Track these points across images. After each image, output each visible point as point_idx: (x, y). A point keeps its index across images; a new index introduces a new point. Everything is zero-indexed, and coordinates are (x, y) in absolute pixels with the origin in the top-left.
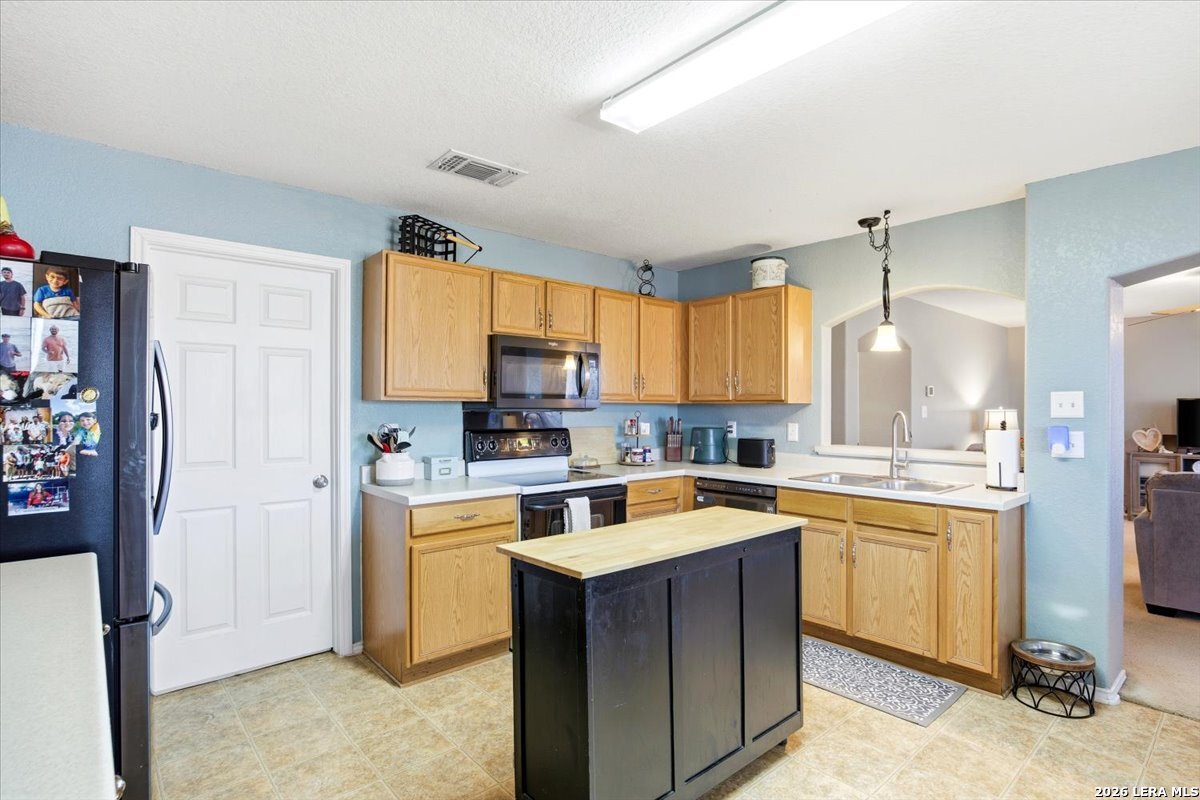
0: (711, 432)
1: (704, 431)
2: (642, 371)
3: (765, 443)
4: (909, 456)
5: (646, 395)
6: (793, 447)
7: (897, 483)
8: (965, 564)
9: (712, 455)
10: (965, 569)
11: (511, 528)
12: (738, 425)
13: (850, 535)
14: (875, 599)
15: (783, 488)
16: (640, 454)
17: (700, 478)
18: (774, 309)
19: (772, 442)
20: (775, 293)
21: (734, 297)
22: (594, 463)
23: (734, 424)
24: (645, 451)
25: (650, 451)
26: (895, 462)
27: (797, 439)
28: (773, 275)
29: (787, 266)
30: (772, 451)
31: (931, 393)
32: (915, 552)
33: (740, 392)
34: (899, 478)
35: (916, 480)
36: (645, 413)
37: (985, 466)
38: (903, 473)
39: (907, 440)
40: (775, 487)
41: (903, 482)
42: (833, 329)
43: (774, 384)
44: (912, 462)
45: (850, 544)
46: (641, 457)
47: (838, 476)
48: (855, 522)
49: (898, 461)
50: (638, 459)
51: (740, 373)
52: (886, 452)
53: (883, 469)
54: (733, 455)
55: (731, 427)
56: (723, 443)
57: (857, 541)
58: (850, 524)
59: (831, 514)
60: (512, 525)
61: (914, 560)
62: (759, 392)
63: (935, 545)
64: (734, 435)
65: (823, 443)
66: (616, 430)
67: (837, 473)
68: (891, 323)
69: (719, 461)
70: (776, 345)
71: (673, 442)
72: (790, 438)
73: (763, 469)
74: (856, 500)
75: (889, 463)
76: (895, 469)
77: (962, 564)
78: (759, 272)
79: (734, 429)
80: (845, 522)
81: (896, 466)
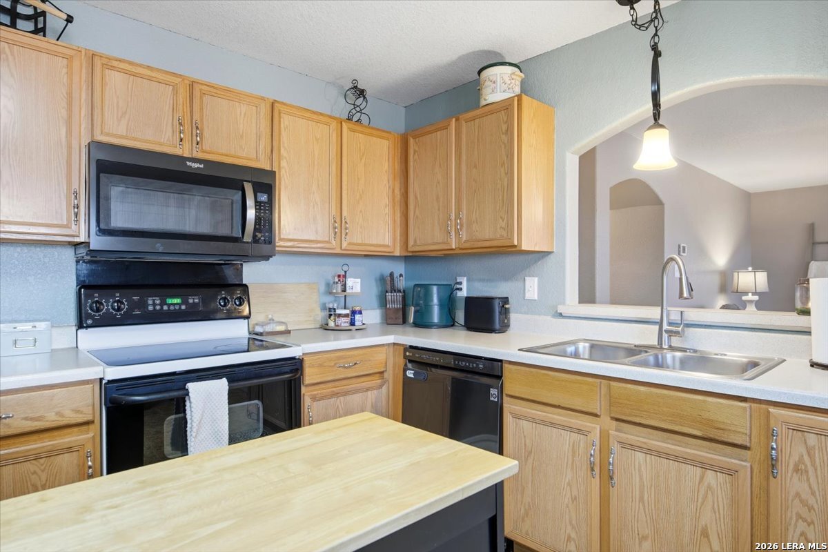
0: (435, 289)
1: (426, 288)
2: (345, 213)
3: (497, 303)
4: (686, 316)
5: (350, 244)
6: (532, 307)
7: (669, 356)
8: (804, 503)
9: (436, 318)
10: (804, 512)
11: (87, 432)
12: (468, 281)
13: (604, 436)
14: (645, 538)
15: (511, 363)
16: (346, 316)
17: (411, 347)
18: (504, 127)
19: (505, 300)
20: (506, 107)
21: (457, 120)
22: (281, 328)
23: (464, 281)
24: (354, 313)
25: (360, 313)
26: (665, 327)
27: (536, 298)
28: (505, 87)
29: (522, 75)
30: (505, 312)
31: (684, 252)
32: (710, 474)
33: (464, 239)
34: (672, 348)
35: (695, 351)
36: (355, 266)
37: (809, 333)
38: (676, 342)
39: (685, 294)
40: (501, 361)
41: (678, 354)
42: (581, 158)
43: (504, 225)
44: (688, 325)
45: (605, 450)
46: (348, 320)
47: (587, 345)
48: (612, 418)
49: (670, 324)
50: (344, 323)
51: (464, 215)
52: (653, 313)
53: (648, 335)
54: (460, 316)
55: (461, 283)
56: (449, 304)
57: (615, 447)
58: (606, 421)
59: (578, 403)
60: (91, 427)
61: (709, 487)
62: (487, 237)
63: (748, 465)
64: (464, 293)
65: (568, 302)
66: (323, 288)
67: (586, 340)
68: (662, 126)
69: (444, 323)
70: (506, 174)
71: (393, 302)
72: (528, 296)
73: (493, 335)
74: (613, 384)
75: (657, 327)
76: (665, 336)
77: (797, 502)
78: (488, 83)
79: (464, 286)
80: (596, 415)
81: (667, 331)
